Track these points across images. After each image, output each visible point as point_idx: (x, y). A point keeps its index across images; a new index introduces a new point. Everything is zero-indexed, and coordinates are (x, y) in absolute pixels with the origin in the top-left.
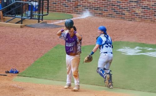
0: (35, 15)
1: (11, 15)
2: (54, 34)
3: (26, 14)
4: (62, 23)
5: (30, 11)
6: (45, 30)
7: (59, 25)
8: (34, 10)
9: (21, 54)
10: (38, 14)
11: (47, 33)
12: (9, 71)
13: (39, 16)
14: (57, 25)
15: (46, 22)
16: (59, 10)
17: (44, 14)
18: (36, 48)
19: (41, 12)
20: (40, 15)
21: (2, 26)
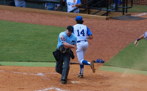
0: (120, 8)
1: (97, 8)
2: (138, 26)
3: (112, 6)
4: (145, 15)
5: (115, 4)
6: (129, 22)
7: (143, 17)
8: (119, 3)
9: (107, 45)
10: (122, 7)
11: (131, 25)
12: (95, 61)
13: (124, 9)
14: (140, 18)
15: (130, 15)
16: (143, 3)
17: (128, 7)
18: (121, 39)
19: (126, 5)
20: (124, 7)
21: (89, 18)
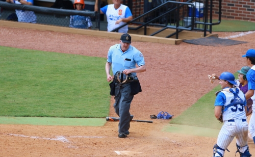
0: (199, 24)
1: (159, 24)
2: (230, 56)
3: (185, 22)
4: (243, 36)
5: (190, 18)
6: (214, 48)
7: (239, 40)
8: (197, 15)
9: (176, 88)
10: (204, 23)
11: (219, 54)
12: (157, 115)
13: (206, 26)
14: (234, 41)
15: (216, 36)
16: (238, 16)
17: (213, 22)
18: (201, 77)
19: (209, 19)
20: (206, 23)
21: (145, 42)
